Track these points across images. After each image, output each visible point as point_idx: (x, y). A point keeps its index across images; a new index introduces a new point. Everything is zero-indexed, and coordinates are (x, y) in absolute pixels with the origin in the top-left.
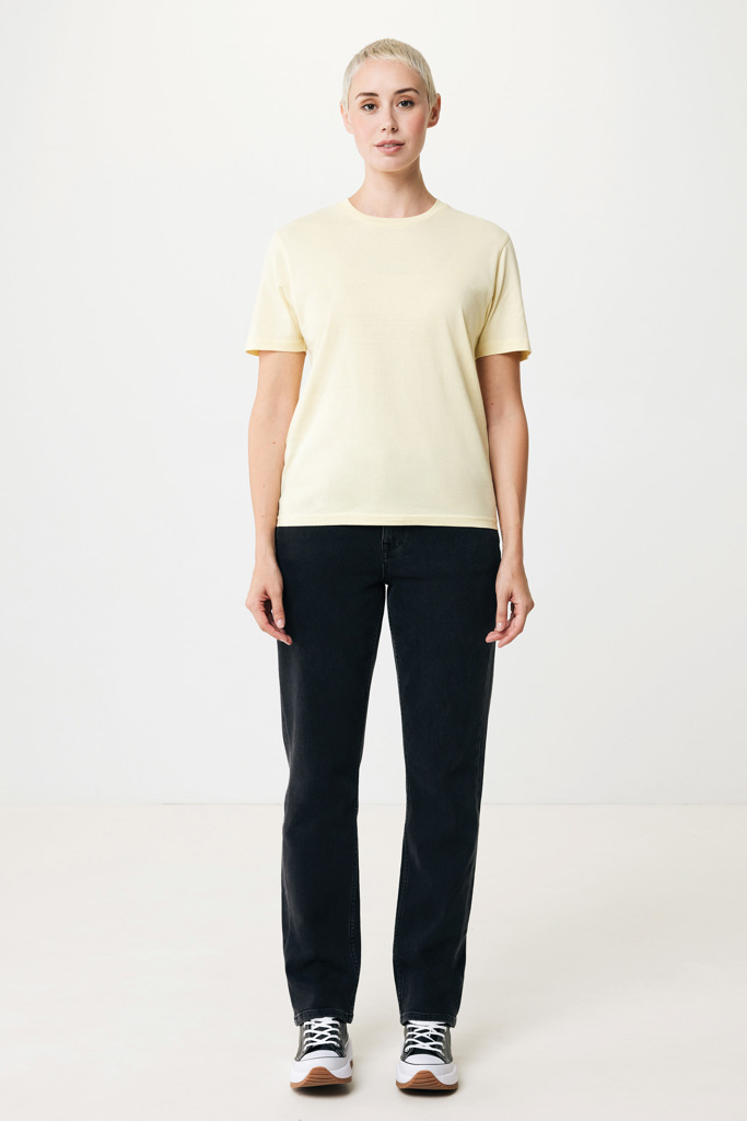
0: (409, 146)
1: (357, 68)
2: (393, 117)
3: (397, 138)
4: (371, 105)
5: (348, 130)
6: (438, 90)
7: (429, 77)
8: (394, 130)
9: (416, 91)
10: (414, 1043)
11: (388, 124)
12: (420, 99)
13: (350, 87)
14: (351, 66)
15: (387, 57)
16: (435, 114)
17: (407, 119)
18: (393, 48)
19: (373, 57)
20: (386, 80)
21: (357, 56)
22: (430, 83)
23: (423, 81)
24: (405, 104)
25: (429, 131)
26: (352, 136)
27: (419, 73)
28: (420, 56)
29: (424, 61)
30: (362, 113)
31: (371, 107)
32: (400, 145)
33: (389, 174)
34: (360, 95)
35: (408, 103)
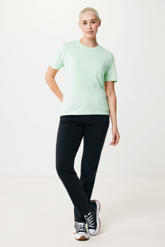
0: (95, 31)
1: (82, 15)
2: (90, 26)
3: (92, 30)
4: (85, 23)
5: (80, 28)
6: (100, 18)
7: (98, 16)
8: (91, 29)
9: (95, 20)
10: (79, 229)
11: (89, 28)
12: (96, 21)
13: (80, 19)
14: (80, 14)
15: (88, 12)
16: (100, 24)
17: (93, 26)
18: (89, 10)
19: (85, 12)
20: (88, 17)
21: (81, 12)
22: (98, 17)
23: (97, 17)
24: (93, 22)
25: (99, 28)
26: (81, 30)
27: (96, 15)
28: (96, 11)
29: (97, 12)
30: (83, 25)
31: (85, 24)
32: (92, 32)
33: (89, 38)
34: (83, 21)
35: (94, 22)
